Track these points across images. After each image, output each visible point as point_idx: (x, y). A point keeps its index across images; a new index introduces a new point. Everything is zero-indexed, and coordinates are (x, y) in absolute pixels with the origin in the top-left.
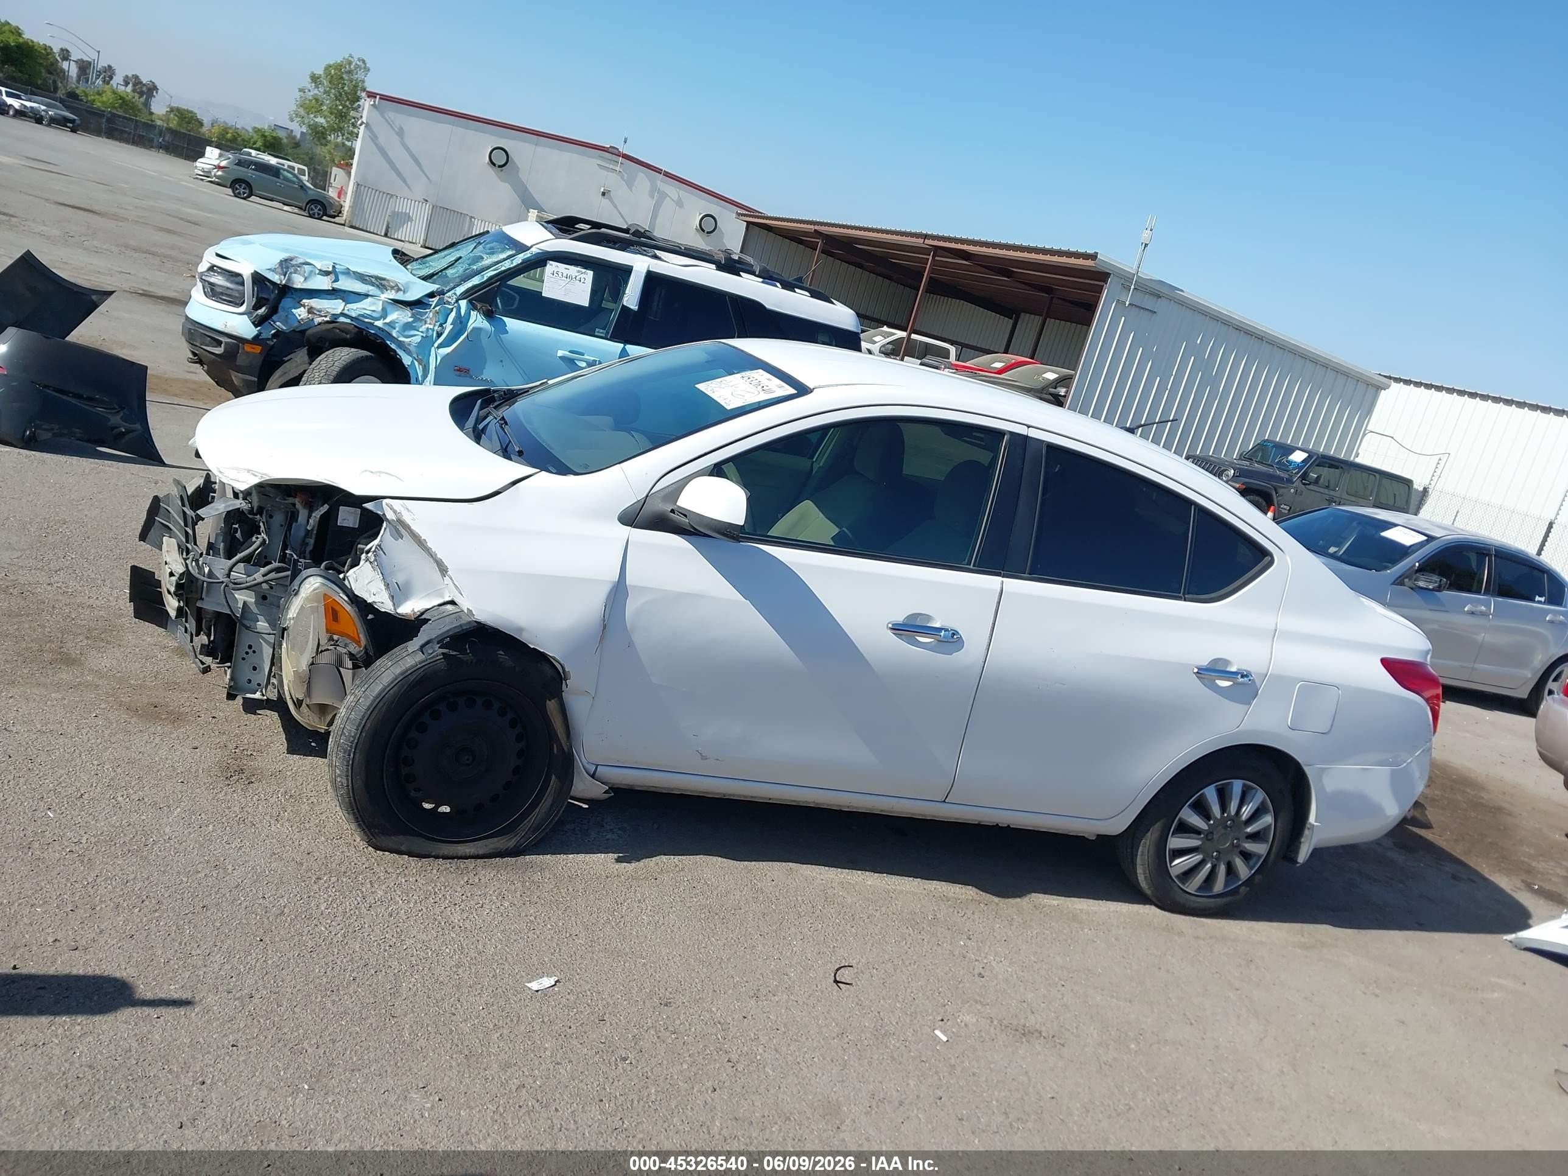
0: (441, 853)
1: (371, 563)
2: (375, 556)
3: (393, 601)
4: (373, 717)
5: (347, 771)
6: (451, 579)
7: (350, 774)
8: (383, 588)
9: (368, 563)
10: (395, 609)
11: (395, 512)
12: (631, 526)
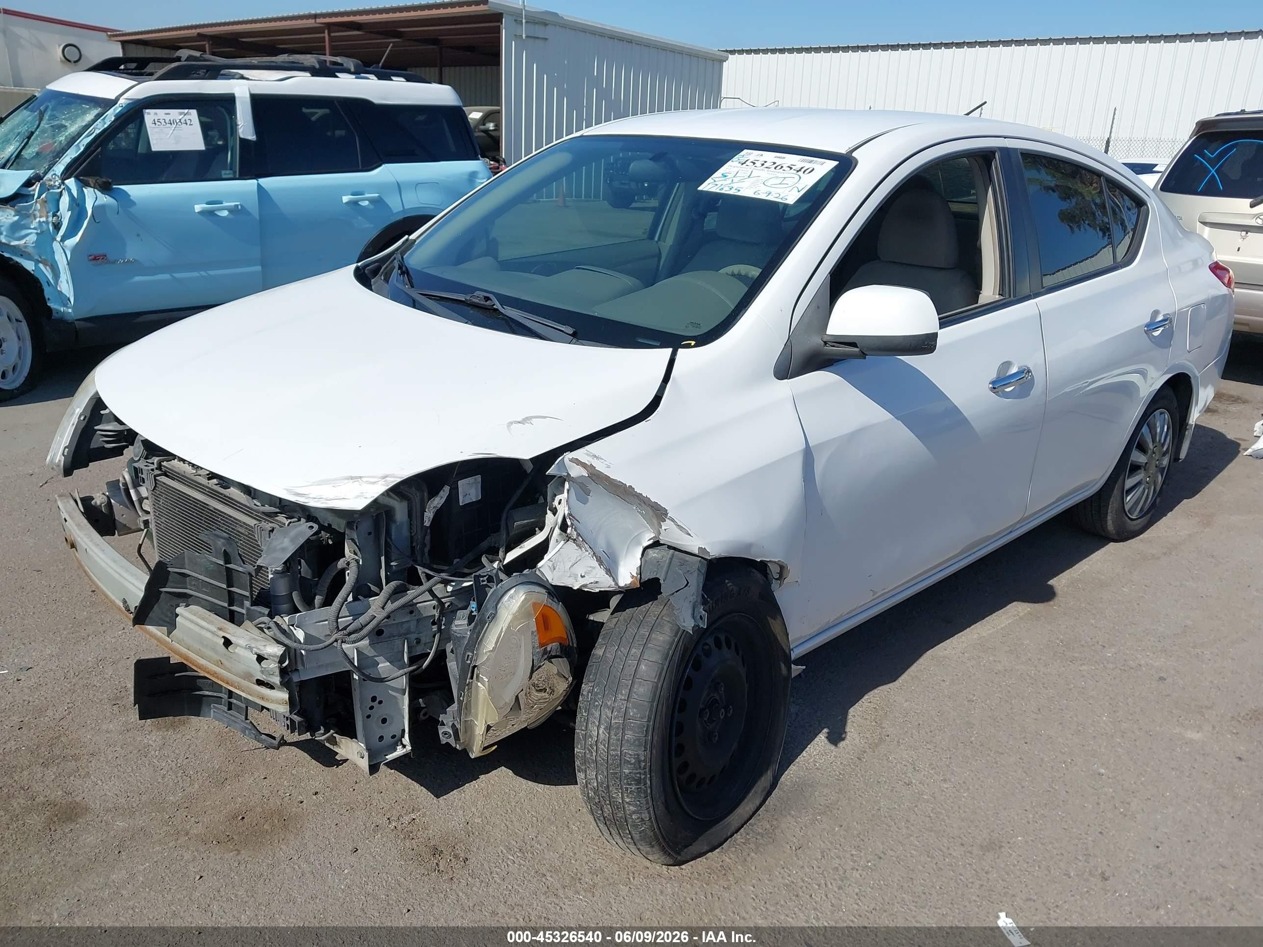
0: (733, 829)
1: (574, 540)
2: (575, 530)
3: (611, 576)
4: (657, 725)
5: (647, 803)
6: (673, 520)
7: (650, 803)
8: (596, 564)
9: (570, 543)
10: (617, 584)
11: (584, 465)
12: (787, 378)
